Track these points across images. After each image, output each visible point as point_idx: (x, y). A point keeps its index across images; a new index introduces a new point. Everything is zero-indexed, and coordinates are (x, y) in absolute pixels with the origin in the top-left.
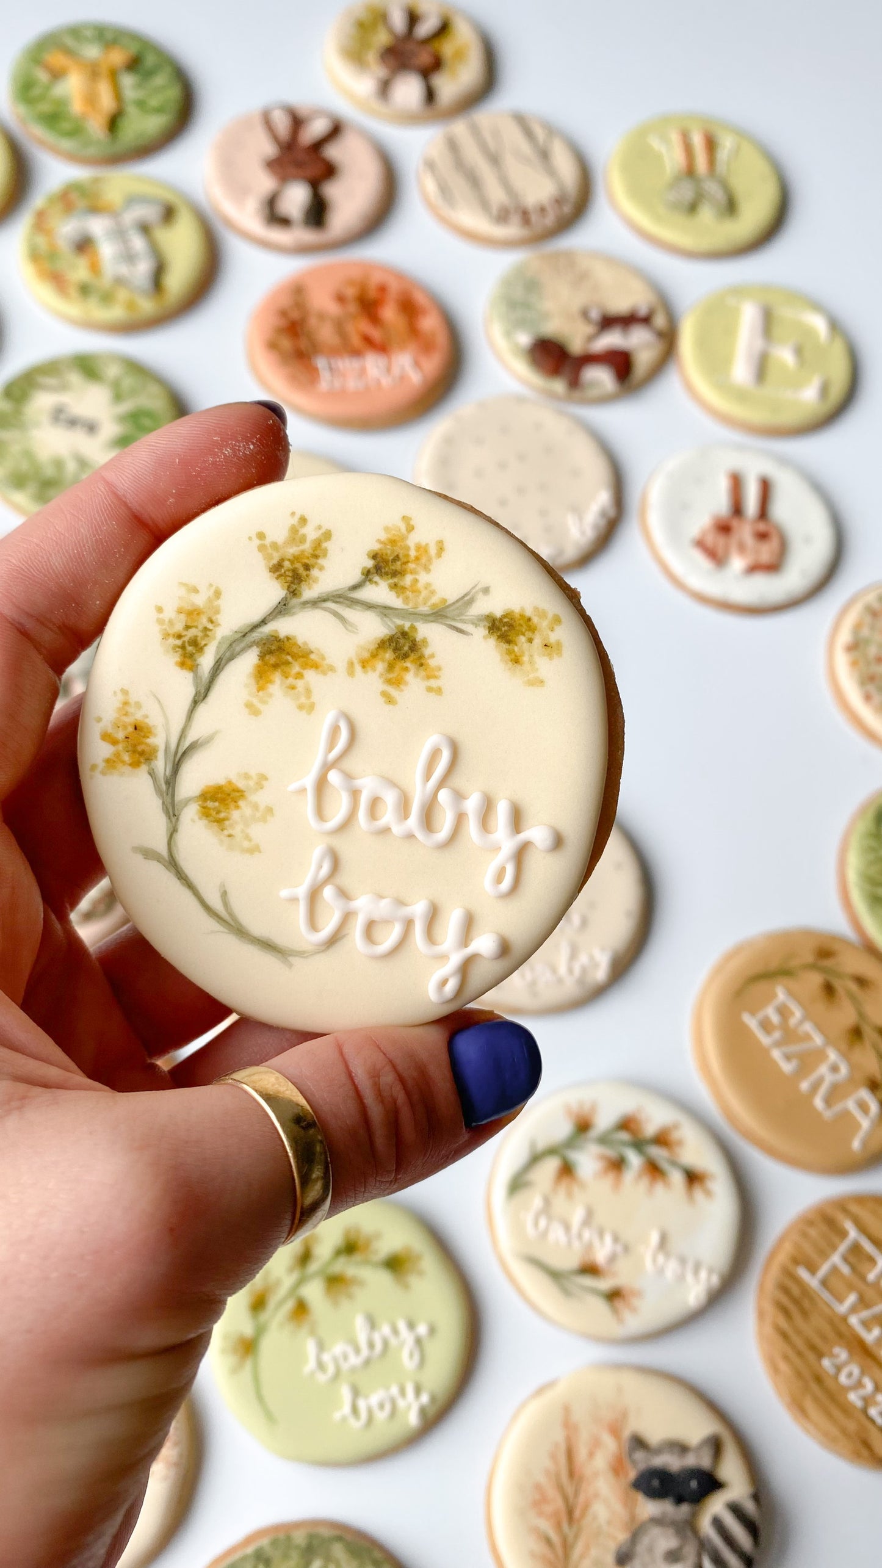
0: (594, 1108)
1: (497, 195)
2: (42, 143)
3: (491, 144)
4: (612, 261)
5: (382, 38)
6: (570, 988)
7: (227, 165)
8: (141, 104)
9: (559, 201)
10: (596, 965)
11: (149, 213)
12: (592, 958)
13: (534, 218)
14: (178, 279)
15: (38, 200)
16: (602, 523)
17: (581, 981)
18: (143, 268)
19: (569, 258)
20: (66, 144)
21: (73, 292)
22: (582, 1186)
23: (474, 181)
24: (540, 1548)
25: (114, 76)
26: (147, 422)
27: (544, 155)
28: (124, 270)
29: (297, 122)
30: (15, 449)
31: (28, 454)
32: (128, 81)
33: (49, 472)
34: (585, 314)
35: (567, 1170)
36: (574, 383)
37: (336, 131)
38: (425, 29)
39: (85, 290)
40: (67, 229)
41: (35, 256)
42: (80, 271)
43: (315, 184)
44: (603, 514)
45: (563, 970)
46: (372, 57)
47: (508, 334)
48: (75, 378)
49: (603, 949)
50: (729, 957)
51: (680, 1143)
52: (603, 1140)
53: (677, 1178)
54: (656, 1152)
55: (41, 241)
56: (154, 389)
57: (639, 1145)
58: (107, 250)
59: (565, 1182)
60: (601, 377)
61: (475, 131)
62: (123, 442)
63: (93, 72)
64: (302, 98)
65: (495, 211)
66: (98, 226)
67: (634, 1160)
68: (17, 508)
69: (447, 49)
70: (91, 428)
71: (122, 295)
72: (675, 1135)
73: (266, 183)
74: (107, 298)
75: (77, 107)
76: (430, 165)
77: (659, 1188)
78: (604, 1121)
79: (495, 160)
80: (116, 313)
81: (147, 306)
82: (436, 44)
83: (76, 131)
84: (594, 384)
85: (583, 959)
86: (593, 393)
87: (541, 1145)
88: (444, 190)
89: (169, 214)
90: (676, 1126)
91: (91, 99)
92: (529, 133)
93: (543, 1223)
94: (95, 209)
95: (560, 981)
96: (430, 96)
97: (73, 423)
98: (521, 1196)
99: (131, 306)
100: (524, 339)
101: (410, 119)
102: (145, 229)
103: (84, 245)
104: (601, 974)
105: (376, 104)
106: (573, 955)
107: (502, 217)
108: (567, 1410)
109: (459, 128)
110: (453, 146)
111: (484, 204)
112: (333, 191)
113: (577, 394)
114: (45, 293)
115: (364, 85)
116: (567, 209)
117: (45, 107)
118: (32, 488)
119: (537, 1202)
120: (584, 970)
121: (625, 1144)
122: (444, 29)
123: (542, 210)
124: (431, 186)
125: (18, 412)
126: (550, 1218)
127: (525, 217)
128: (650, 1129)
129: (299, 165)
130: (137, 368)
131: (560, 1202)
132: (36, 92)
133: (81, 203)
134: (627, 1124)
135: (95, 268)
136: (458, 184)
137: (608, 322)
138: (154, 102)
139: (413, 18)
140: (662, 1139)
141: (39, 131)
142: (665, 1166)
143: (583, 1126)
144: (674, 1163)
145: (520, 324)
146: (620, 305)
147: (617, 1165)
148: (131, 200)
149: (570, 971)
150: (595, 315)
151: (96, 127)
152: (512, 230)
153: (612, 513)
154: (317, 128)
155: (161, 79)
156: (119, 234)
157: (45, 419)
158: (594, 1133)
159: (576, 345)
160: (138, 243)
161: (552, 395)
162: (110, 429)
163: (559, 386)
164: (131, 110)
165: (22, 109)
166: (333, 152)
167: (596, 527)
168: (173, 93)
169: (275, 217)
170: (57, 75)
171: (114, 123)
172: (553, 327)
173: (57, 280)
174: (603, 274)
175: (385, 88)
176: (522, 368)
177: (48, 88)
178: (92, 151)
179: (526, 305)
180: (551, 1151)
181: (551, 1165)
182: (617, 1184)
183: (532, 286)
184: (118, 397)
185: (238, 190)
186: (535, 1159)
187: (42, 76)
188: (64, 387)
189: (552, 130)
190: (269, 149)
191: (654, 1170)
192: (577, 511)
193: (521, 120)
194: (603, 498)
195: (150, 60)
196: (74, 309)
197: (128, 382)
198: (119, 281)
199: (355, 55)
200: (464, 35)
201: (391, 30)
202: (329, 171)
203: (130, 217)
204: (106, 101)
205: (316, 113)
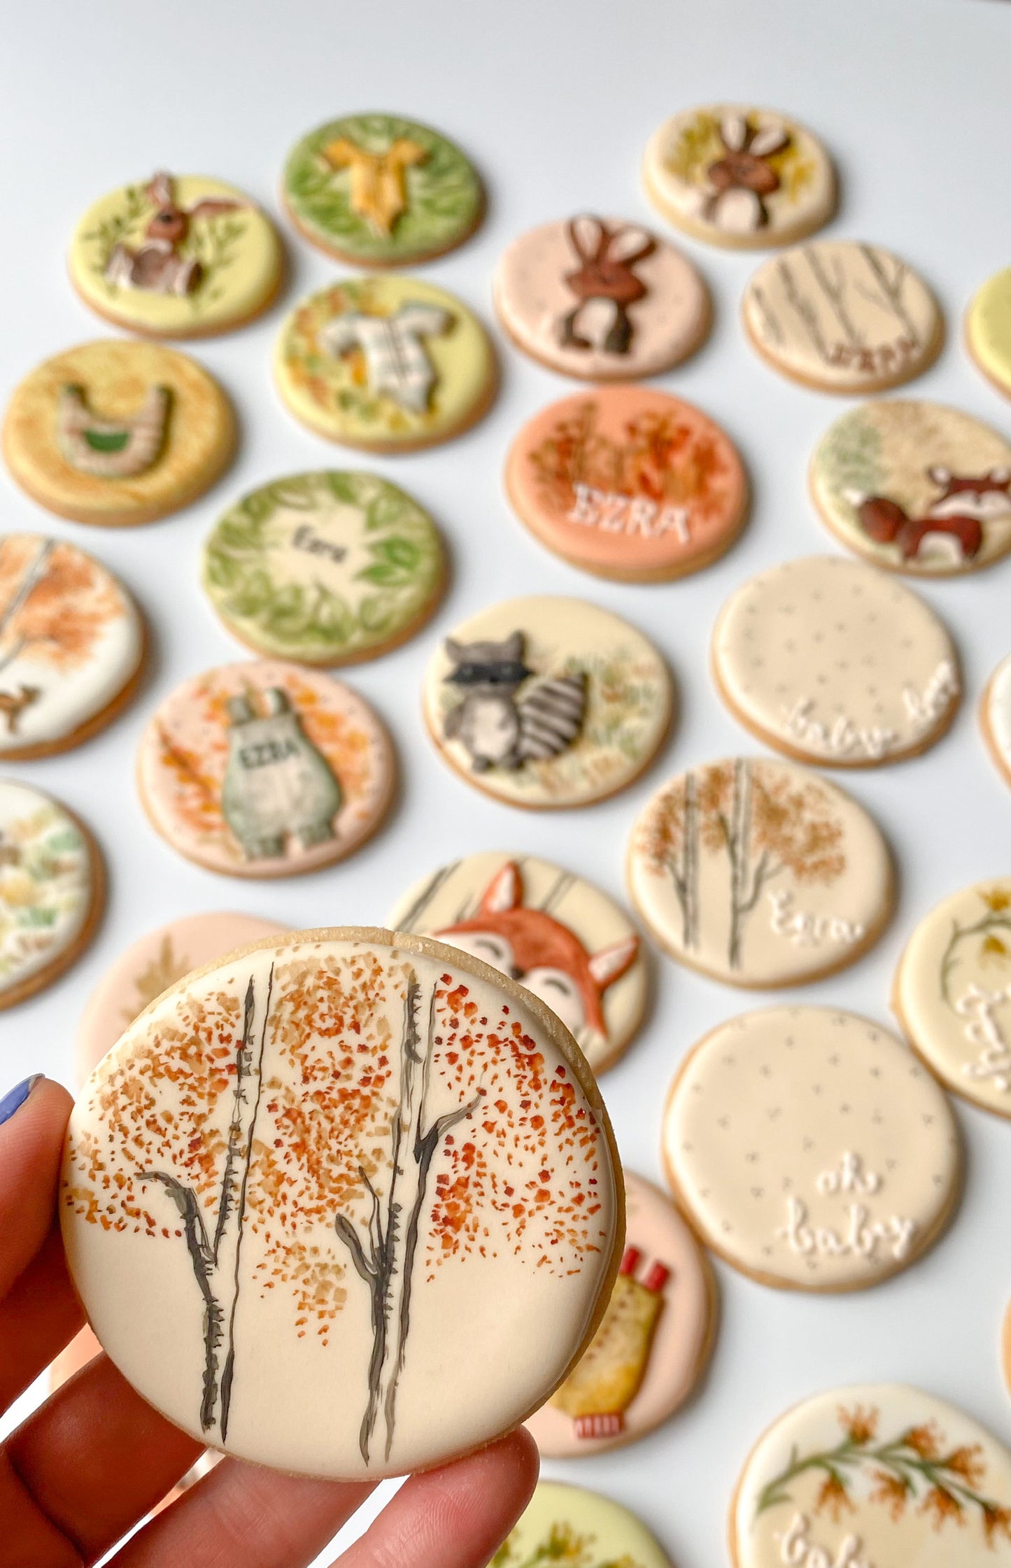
0: (875, 1413)
1: (834, 333)
2: (312, 240)
3: (833, 279)
4: (965, 417)
5: (714, 151)
6: (857, 1262)
7: (522, 276)
8: (429, 204)
9: (908, 345)
10: (894, 1238)
11: (429, 321)
12: (888, 1229)
13: (877, 360)
14: (453, 398)
15: (302, 298)
16: (944, 699)
17: (871, 1255)
18: (416, 380)
19: (917, 409)
20: (340, 241)
21: (332, 402)
22: (853, 1510)
23: (809, 316)
25: (402, 172)
26: (402, 554)
27: (894, 293)
28: (393, 381)
29: (607, 236)
30: (248, 570)
31: (264, 578)
32: (416, 179)
33: (286, 599)
34: (930, 474)
35: (835, 1487)
36: (912, 552)
37: (651, 248)
38: (762, 145)
39: (345, 401)
40: (332, 332)
41: (292, 358)
42: (342, 380)
43: (622, 306)
44: (944, 689)
45: (850, 1239)
46: (699, 171)
47: (836, 490)
48: (324, 497)
49: (902, 1220)
51: (980, 1471)
52: (882, 1455)
53: (973, 1513)
54: (947, 1476)
55: (302, 343)
56: (415, 517)
57: (927, 1467)
58: (375, 358)
59: (831, 1501)
60: (945, 547)
61: (814, 260)
62: (372, 574)
63: (379, 166)
64: (614, 211)
65: (831, 351)
66: (367, 332)
67: (921, 1484)
68: (244, 638)
69: (788, 169)
70: (339, 555)
71: (388, 409)
72: (976, 1460)
73: (565, 300)
74: (370, 412)
75: (356, 202)
76: (758, 294)
77: (950, 1522)
78: (887, 1432)
79: (835, 294)
80: (379, 429)
81: (415, 425)
82: (775, 162)
83: (353, 228)
84: (933, 554)
85: (878, 1228)
86: (932, 565)
87: (803, 1454)
88: (772, 322)
89: (450, 325)
90: (978, 1449)
91: (373, 195)
92: (877, 268)
93: (800, 1547)
94: (366, 311)
95: (847, 1251)
96: (764, 218)
97: (317, 547)
98: (774, 1512)
99: (396, 422)
100: (855, 497)
101: (738, 243)
102: (421, 338)
103: (350, 351)
104: (897, 1250)
105: (699, 223)
106: (864, 1224)
107: (839, 358)
109: (795, 256)
110: (786, 274)
111: (819, 344)
112: (641, 314)
113: (912, 565)
114: (301, 401)
115: (688, 201)
116: (916, 354)
117: (320, 200)
118: (263, 616)
119: (795, 1522)
120: (877, 1240)
121: (909, 1463)
122: (786, 145)
123: (887, 354)
124: (756, 317)
125: (255, 529)
126: (808, 1544)
127: (867, 364)
128: (944, 1450)
129: (605, 282)
130: (394, 491)
131: (823, 1523)
132: (312, 183)
133: (350, 305)
134: (914, 1439)
135: (360, 377)
136: (789, 318)
137: (957, 486)
138: (445, 202)
139: (750, 132)
140: (957, 1462)
141: (311, 225)
142: (958, 1495)
143: (859, 1435)
144: (971, 1496)
145: (851, 479)
146: (974, 467)
147: (899, 1488)
148: (407, 306)
149: (860, 1240)
150: (942, 475)
151: (376, 225)
152: (849, 374)
153: (953, 689)
154: (630, 243)
155: (453, 180)
156: (392, 341)
157: (287, 541)
158: (871, 1446)
159: (917, 509)
160: (412, 353)
161: (884, 568)
162: (359, 559)
163: (892, 554)
164: (417, 209)
165: (294, 201)
166: (645, 271)
167: (936, 705)
168: (467, 195)
169: (572, 338)
170: (337, 166)
171: (396, 222)
172: (888, 487)
173: (315, 387)
174: (954, 431)
175: (711, 207)
176: (850, 530)
177: (326, 180)
178: (367, 251)
179: (860, 459)
180: (817, 1461)
181: (815, 1479)
182: (898, 1508)
183: (868, 437)
184: (372, 524)
185: (532, 305)
186: (796, 1468)
187: (322, 167)
188: (311, 507)
189: (903, 267)
190: (571, 262)
191: (945, 1500)
192: (912, 686)
193: (868, 252)
194: (943, 672)
195: (444, 158)
196: (331, 421)
197: (383, 506)
198: (385, 393)
199: (680, 168)
200: (808, 153)
201: (724, 143)
202: (641, 292)
203: (405, 324)
204: (390, 196)
205: (629, 227)
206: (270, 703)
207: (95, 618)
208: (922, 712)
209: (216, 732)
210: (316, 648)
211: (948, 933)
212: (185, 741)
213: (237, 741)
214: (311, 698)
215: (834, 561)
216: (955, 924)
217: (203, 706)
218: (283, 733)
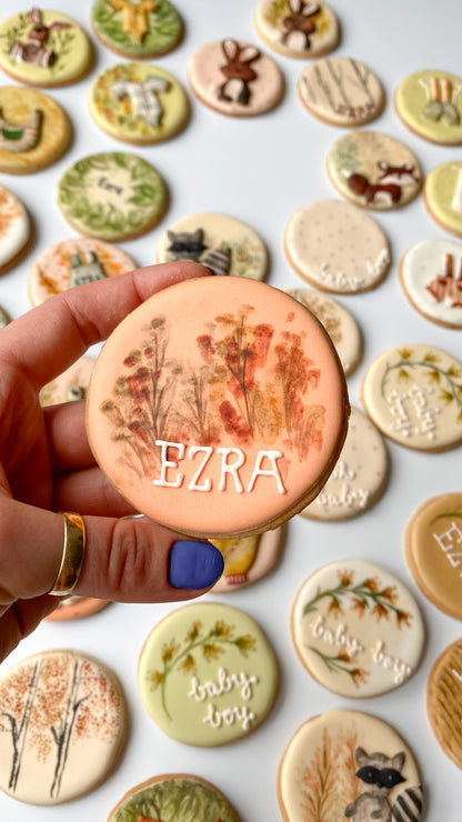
0: (352, 572)
1: (338, 99)
2: (105, 44)
3: (338, 75)
4: (394, 140)
5: (286, 13)
6: (345, 509)
7: (201, 67)
8: (158, 30)
9: (370, 106)
10: (360, 499)
11: (160, 85)
12: (358, 494)
13: (357, 113)
14: (171, 120)
15: (101, 71)
16: (384, 265)
17: (351, 506)
18: (154, 112)
19: (373, 135)
20: (118, 45)
21: (116, 120)
22: (343, 614)
23: (327, 91)
24: (305, 802)
25: (146, 13)
26: (147, 191)
27: (364, 82)
28: (143, 112)
29: (239, 50)
30: (78, 197)
31: (85, 200)
32: (153, 17)
33: (95, 211)
34: (379, 165)
35: (336, 604)
36: (371, 199)
37: (258, 56)
38: (308, 10)
39: (122, 120)
40: (115, 88)
41: (97, 100)
42: (120, 111)
43: (246, 82)
44: (384, 261)
45: (342, 499)
46: (280, 21)
47: (339, 170)
48: (112, 164)
49: (364, 491)
50: (428, 504)
51: (396, 597)
52: (355, 591)
53: (393, 614)
54: (382, 599)
55: (102, 93)
56: (153, 175)
57: (374, 595)
58: (135, 101)
59: (334, 610)
60: (385, 198)
61: (329, 65)
62: (134, 200)
63: (136, 11)
64: (242, 39)
65: (337, 108)
66: (131, 89)
67: (371, 603)
68: (76, 228)
69: (319, 22)
70: (119, 191)
71: (141, 125)
72: (394, 592)
73: (220, 78)
74: (133, 126)
75: (126, 27)
76: (305, 80)
77: (383, 619)
78: (357, 581)
79: (339, 82)
80: (137, 134)
81: (153, 133)
82: (313, 19)
83: (124, 39)
84: (380, 201)
85: (354, 494)
86: (379, 205)
87: (323, 590)
88: (311, 93)
89: (169, 87)
90: (395, 588)
91: (134, 24)
92: (357, 70)
93: (321, 630)
94: (130, 80)
95: (341, 504)
96: (308, 45)
97: (109, 187)
98: (310, 615)
99: (145, 131)
100: (347, 174)
101: (296, 55)
102: (156, 93)
103: (123, 97)
104: (362, 504)
105: (279, 45)
106: (348, 492)
107: (340, 111)
108: (325, 730)
109: (322, 63)
110: (317, 71)
111: (332, 103)
112: (254, 87)
113: (371, 205)
114: (101, 120)
115: (275, 35)
116: (373, 111)
117: (109, 25)
118: (85, 218)
119: (319, 619)
120: (353, 500)
121: (367, 594)
122: (318, 12)
123: (361, 110)
124: (304, 90)
125: (81, 178)
126: (325, 629)
127: (352, 114)
128: (381, 588)
129: (238, 71)
130: (144, 163)
131: (330, 620)
132: (105, 16)
133: (124, 76)
134: (368, 584)
135: (128, 110)
136: (319, 91)
137: (391, 171)
138: (166, 30)
139: (303, 5)
140: (387, 594)
141: (104, 37)
142: (387, 607)
143: (346, 582)
144: (392, 607)
145: (345, 165)
146: (398, 162)
147: (362, 605)
148: (150, 78)
149: (346, 500)
150: (384, 166)
151: (135, 39)
152: (344, 118)
153: (388, 261)
154: (250, 53)
155: (170, 19)
156: (143, 94)
157: (95, 184)
158: (351, 587)
159: (373, 180)
160: (152, 100)
161: (359, 206)
162: (128, 193)
163: (363, 200)
164: (154, 32)
165: (97, 24)
166: (256, 67)
167: (380, 268)
168: (176, 27)
169: (223, 95)
170: (117, 10)
171: (144, 37)
172: (362, 170)
173: (108, 114)
174: (389, 146)
175: (285, 38)
176: (344, 188)
177: (112, 15)
178: (130, 51)
179: (349, 157)
180: (328, 593)
181: (328, 600)
182: (362, 614)
183: (353, 147)
184: (134, 177)
185: (206, 81)
186: (319, 596)
187: (110, 9)
188: (106, 168)
189: (368, 71)
190: (224, 62)
191: (381, 609)
192: (371, 259)
193: (353, 63)
194: (384, 253)
195: (165, 9)
196: (115, 130)
197: (140, 170)
198: (140, 118)
199: (271, 19)
200: (327, 15)
201: (291, 9)
202: (253, 77)
203: (149, 86)
204: (141, 26)
205: (249, 46)
206: (89, 258)
207: (8, 217)
208: (375, 271)
209: (64, 270)
210: (109, 233)
211: (385, 367)
212: (50, 274)
213: (74, 275)
214: (107, 256)
215: (338, 202)
216: (388, 365)
217: (58, 258)
218: (95, 272)
